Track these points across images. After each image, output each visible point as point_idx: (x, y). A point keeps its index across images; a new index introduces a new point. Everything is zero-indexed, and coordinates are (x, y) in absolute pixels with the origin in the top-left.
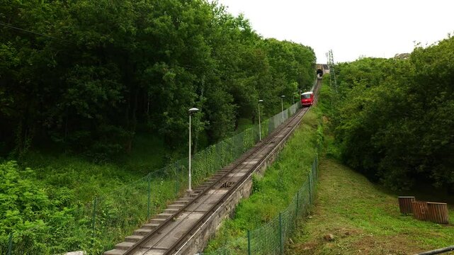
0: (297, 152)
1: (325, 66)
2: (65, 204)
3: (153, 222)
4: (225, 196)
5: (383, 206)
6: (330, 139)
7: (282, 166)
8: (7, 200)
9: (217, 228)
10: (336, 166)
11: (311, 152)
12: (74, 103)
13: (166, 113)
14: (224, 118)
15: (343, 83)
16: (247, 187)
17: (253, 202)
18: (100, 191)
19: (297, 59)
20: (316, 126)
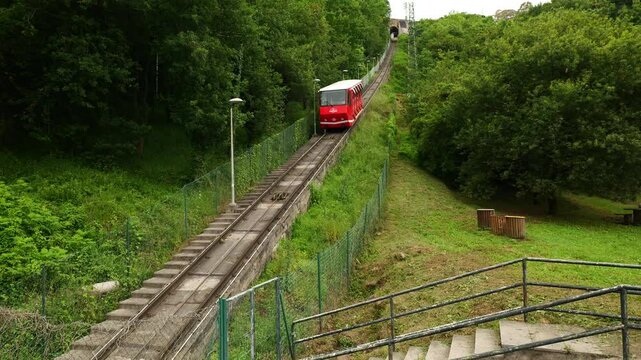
0: (364, 151)
1: (403, 23)
2: (76, 226)
3: (194, 244)
4: (281, 212)
5: (461, 219)
6: (405, 132)
7: (345, 170)
8: (10, 224)
9: (275, 249)
10: (410, 169)
11: (380, 152)
12: (65, 88)
13: (193, 102)
14: (270, 105)
15: (425, 51)
16: (304, 199)
17: (312, 217)
18: (120, 208)
19: (364, 11)
20: (387, 113)
